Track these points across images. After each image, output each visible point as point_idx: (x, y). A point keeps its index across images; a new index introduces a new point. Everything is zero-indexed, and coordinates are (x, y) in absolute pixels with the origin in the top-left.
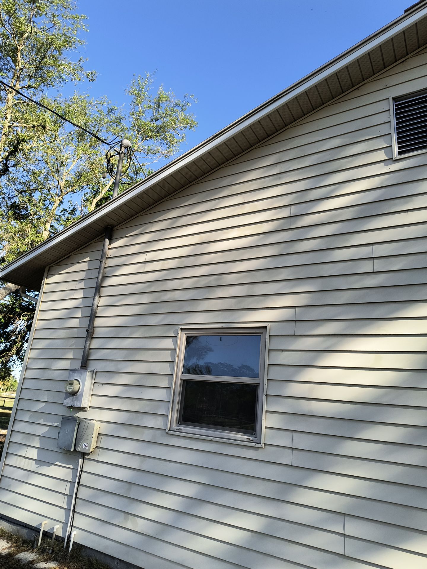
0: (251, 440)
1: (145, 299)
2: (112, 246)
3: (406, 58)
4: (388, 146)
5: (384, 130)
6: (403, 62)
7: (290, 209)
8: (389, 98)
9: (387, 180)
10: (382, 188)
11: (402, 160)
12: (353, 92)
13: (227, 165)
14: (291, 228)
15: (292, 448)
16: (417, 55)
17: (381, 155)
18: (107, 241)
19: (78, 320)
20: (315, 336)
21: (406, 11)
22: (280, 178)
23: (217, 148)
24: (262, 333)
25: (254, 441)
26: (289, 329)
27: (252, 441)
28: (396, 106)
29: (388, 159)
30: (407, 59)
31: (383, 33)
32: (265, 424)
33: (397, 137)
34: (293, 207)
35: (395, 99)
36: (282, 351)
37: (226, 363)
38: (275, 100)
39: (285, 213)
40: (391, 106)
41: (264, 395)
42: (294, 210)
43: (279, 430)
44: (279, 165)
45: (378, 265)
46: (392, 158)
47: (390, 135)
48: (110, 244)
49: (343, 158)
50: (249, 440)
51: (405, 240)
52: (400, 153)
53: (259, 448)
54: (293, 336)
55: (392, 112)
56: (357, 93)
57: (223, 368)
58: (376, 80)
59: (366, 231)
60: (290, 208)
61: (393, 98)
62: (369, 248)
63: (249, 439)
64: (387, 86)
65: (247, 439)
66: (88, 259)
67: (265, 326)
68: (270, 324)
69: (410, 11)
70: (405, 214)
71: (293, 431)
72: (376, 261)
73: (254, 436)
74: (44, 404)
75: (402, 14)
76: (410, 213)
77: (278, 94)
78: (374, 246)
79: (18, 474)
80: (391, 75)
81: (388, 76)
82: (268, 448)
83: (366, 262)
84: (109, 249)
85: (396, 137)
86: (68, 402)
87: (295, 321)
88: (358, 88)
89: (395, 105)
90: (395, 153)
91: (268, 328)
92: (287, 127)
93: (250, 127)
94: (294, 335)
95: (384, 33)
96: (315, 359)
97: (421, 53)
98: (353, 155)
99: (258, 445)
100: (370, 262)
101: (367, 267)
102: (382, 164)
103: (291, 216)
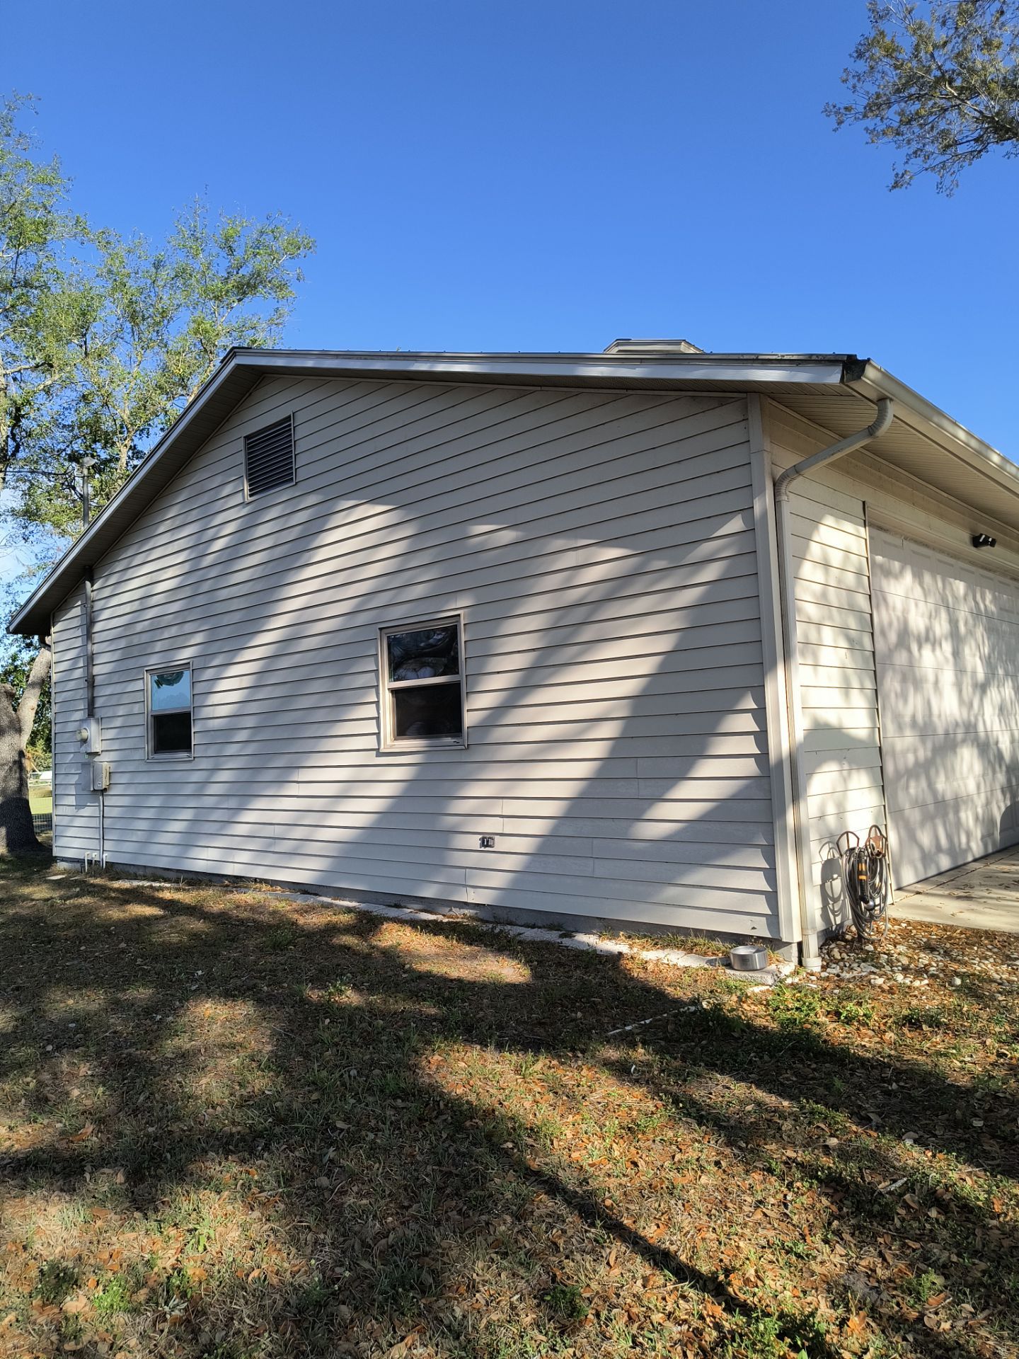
1: (122, 643)
2: (95, 587)
4: (243, 488)
8: (242, 437)
9: (242, 523)
10: (240, 531)
15: (206, 756)
17: (240, 498)
18: (88, 584)
19: (82, 670)
25: (190, 756)
29: (243, 502)
35: (247, 438)
36: (199, 682)
43: (200, 745)
46: (245, 502)
48: (92, 586)
50: (187, 758)
53: (192, 760)
55: (244, 453)
61: (244, 437)
64: (242, 422)
66: (79, 603)
68: (192, 660)
74: (72, 755)
79: (65, 821)
82: (196, 759)
84: (92, 591)
86: (83, 749)
88: (228, 420)
89: (248, 443)
102: (240, 507)
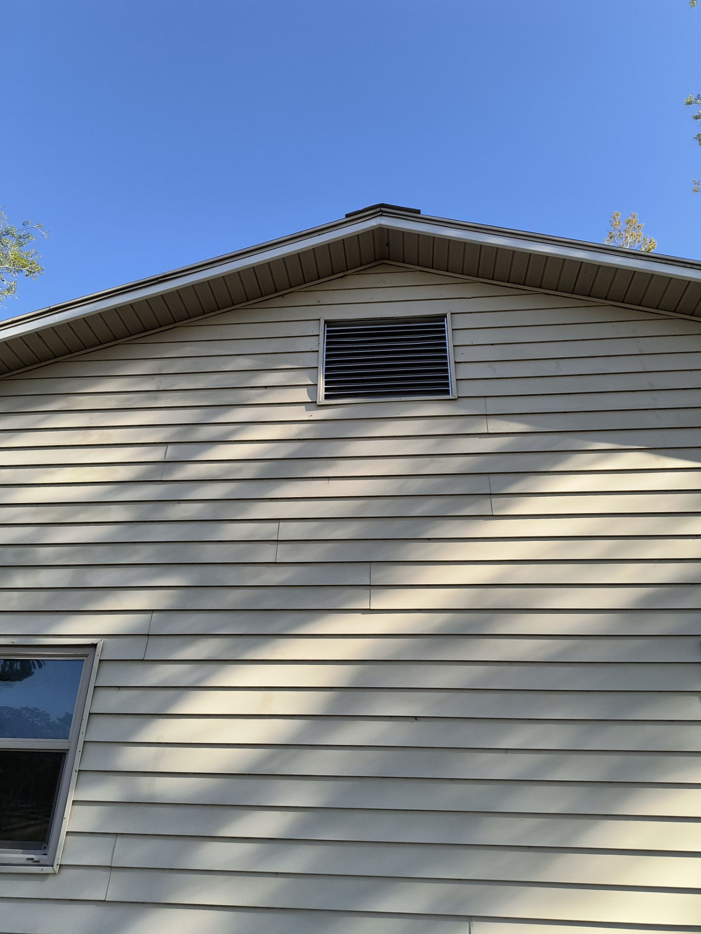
0: (35, 861)
3: (346, 273)
4: (312, 383)
5: (309, 360)
6: (342, 277)
7: (165, 450)
8: (320, 320)
9: (307, 430)
10: (299, 441)
11: (328, 407)
12: (276, 298)
13: (71, 359)
14: (163, 479)
15: (110, 866)
16: (358, 273)
17: (302, 395)
20: (177, 662)
21: (347, 216)
22: (156, 399)
23: (53, 329)
24: (86, 656)
25: (41, 863)
26: (134, 650)
27: (37, 863)
28: (328, 332)
29: (311, 402)
30: (347, 275)
31: (317, 234)
32: (66, 826)
33: (326, 375)
34: (170, 447)
35: (328, 323)
36: (118, 688)
37: (37, 709)
38: (160, 280)
39: (157, 455)
40: (321, 330)
41: (74, 771)
42: (171, 452)
43: (91, 835)
44: (157, 378)
45: (283, 554)
46: (316, 402)
47: (316, 369)
49: (252, 387)
50: (30, 862)
51: (321, 520)
52: (327, 397)
53: (48, 874)
54: (141, 662)
55: (322, 340)
56: (279, 302)
57: (31, 718)
58: (307, 291)
59: (273, 500)
60: (166, 447)
61: (325, 320)
62: (274, 526)
63: (32, 859)
64: (319, 303)
65: (28, 859)
67: (95, 643)
68: (104, 640)
69: (353, 217)
70: (325, 482)
71: (117, 834)
72: (281, 546)
73: (43, 852)
75: (341, 217)
76: (332, 482)
77: (166, 274)
78: (280, 523)
80: (326, 290)
81: (323, 290)
82: (66, 872)
83: (268, 545)
85: (324, 375)
87: (148, 635)
88: (282, 296)
89: (327, 330)
90: (320, 397)
91: (99, 648)
92: (176, 325)
93: (116, 310)
94: (143, 660)
95: (319, 235)
96: (173, 702)
97: (363, 272)
98: (266, 387)
99: (47, 870)
100: (272, 547)
101: (268, 554)
102: (303, 407)
103: (166, 460)
